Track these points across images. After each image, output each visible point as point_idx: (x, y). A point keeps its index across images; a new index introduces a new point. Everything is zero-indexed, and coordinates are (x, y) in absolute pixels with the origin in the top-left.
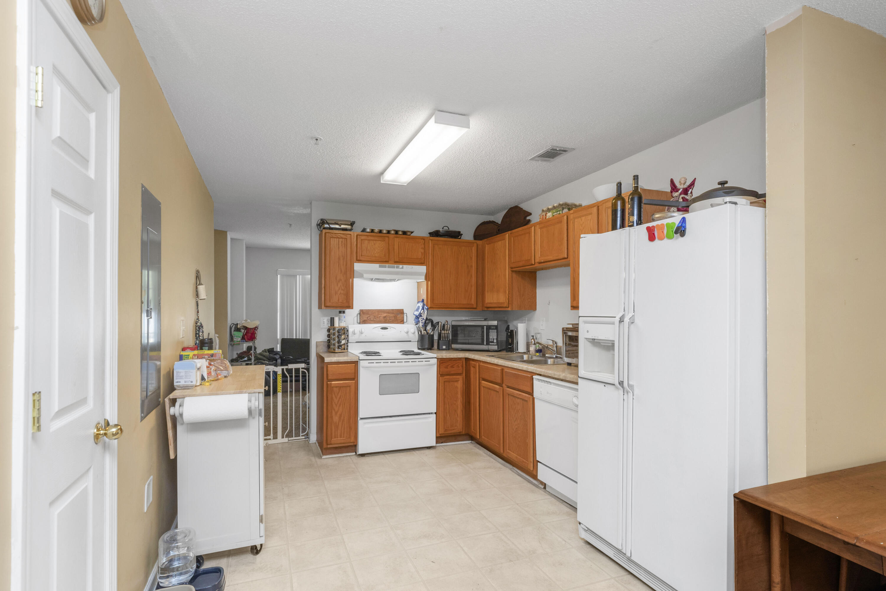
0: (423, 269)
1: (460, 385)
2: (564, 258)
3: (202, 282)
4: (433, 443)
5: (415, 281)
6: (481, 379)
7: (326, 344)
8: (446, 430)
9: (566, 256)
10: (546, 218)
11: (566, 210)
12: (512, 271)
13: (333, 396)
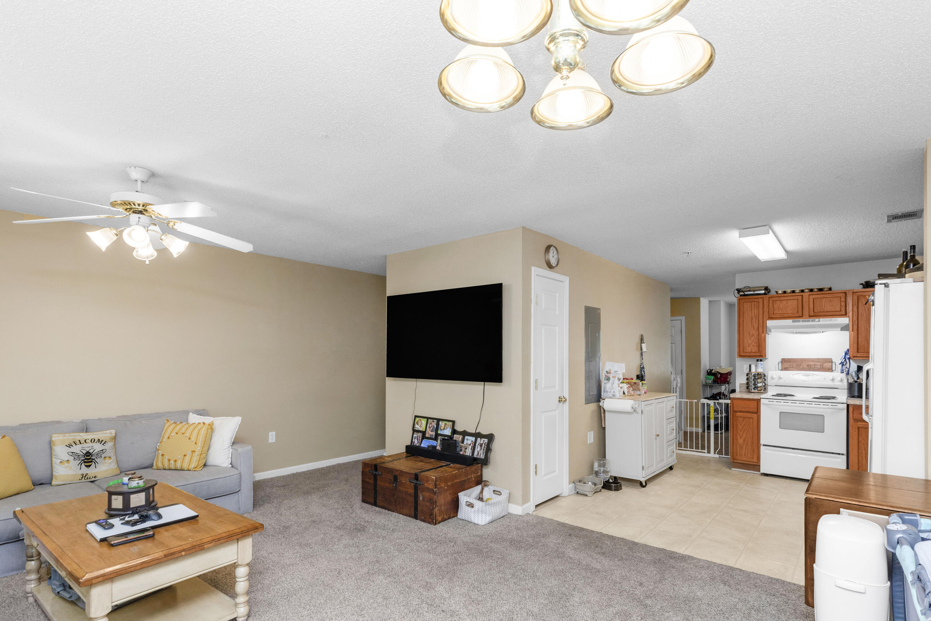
3: (644, 341)
7: (745, 386)
13: (738, 423)
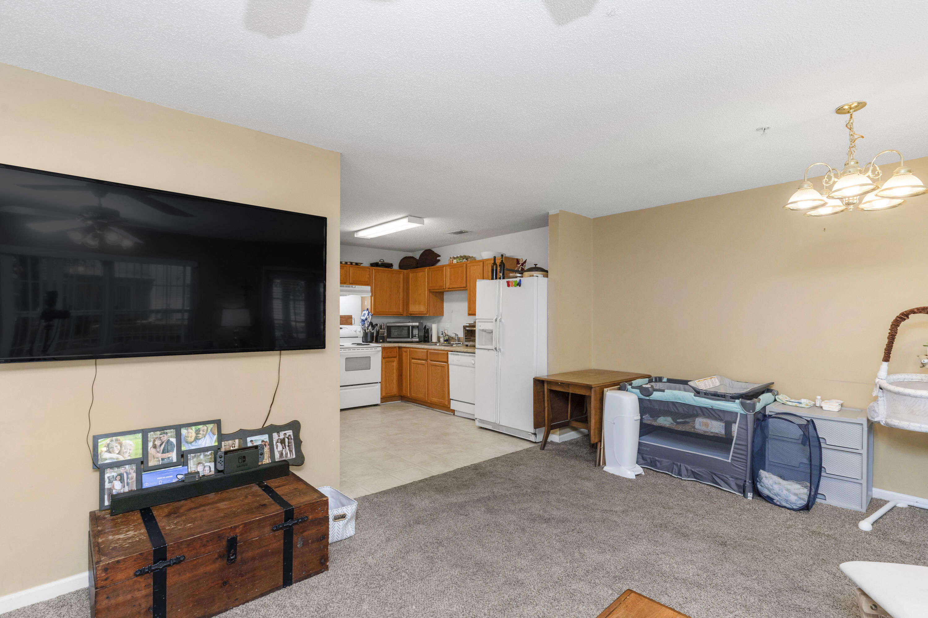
0: (368, 288)
1: (395, 364)
2: (464, 287)
4: (379, 402)
5: (360, 296)
6: (411, 359)
8: (386, 394)
9: (465, 286)
10: (452, 262)
11: (465, 260)
12: (430, 292)
